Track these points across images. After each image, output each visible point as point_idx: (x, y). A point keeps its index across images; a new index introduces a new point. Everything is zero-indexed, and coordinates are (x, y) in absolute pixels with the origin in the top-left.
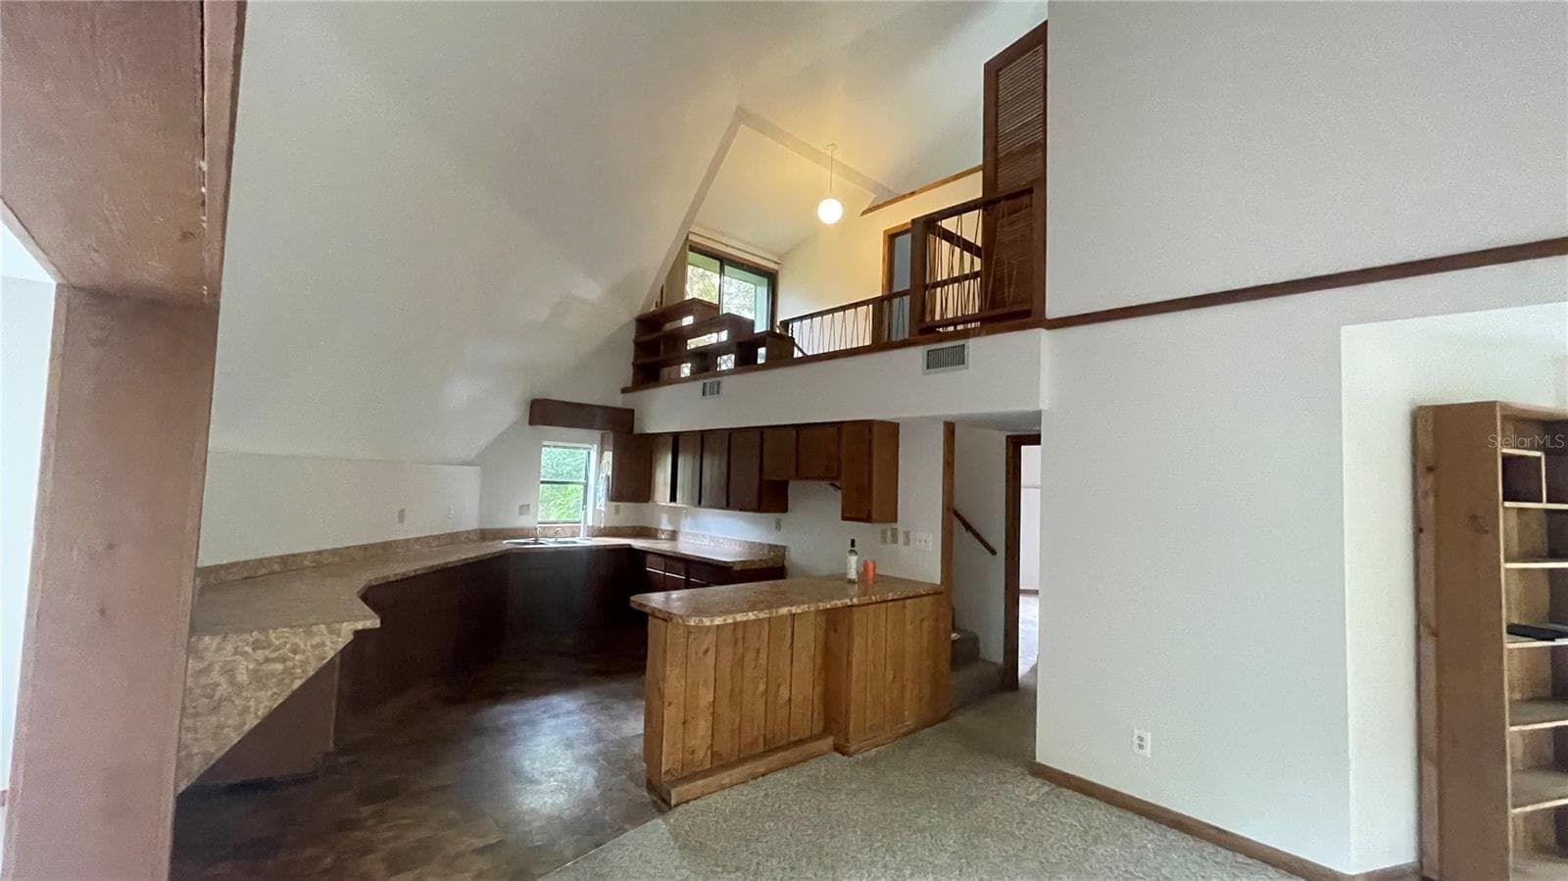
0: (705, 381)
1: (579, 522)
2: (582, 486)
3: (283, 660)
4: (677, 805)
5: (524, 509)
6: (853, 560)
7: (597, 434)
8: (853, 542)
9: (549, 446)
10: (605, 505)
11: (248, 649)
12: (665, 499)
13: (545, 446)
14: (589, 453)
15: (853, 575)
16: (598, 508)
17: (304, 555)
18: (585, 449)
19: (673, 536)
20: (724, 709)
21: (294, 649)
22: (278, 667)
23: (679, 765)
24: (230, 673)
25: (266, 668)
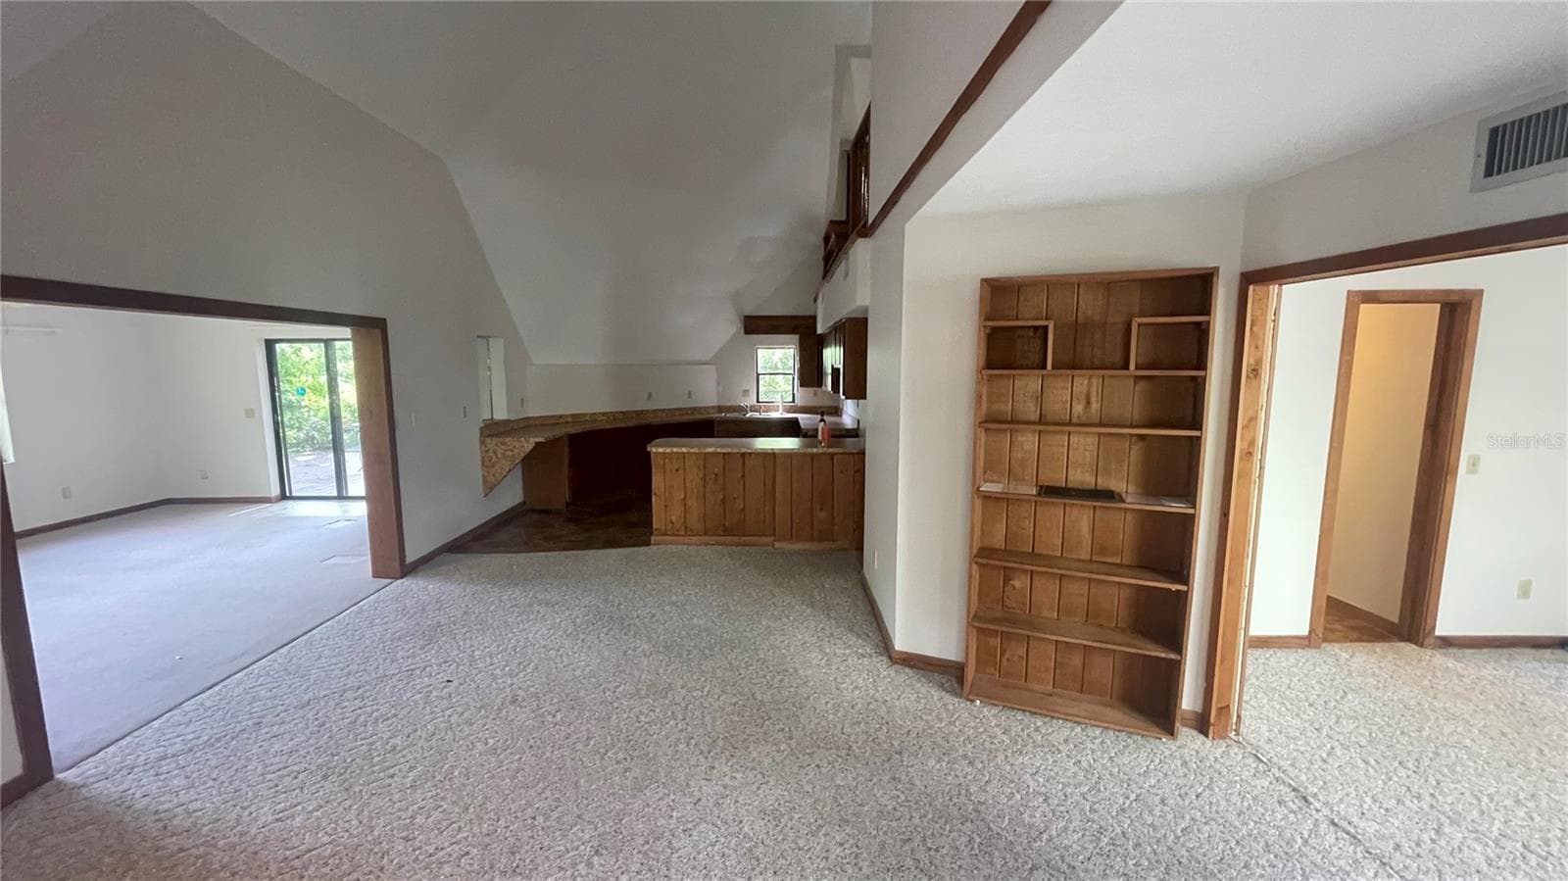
2: (790, 376)
3: (512, 451)
5: (746, 393)
7: (796, 337)
10: (798, 390)
11: (500, 445)
13: (760, 348)
17: (585, 415)
20: (692, 503)
21: (514, 447)
22: (510, 453)
23: (663, 528)
24: (495, 453)
25: (507, 453)
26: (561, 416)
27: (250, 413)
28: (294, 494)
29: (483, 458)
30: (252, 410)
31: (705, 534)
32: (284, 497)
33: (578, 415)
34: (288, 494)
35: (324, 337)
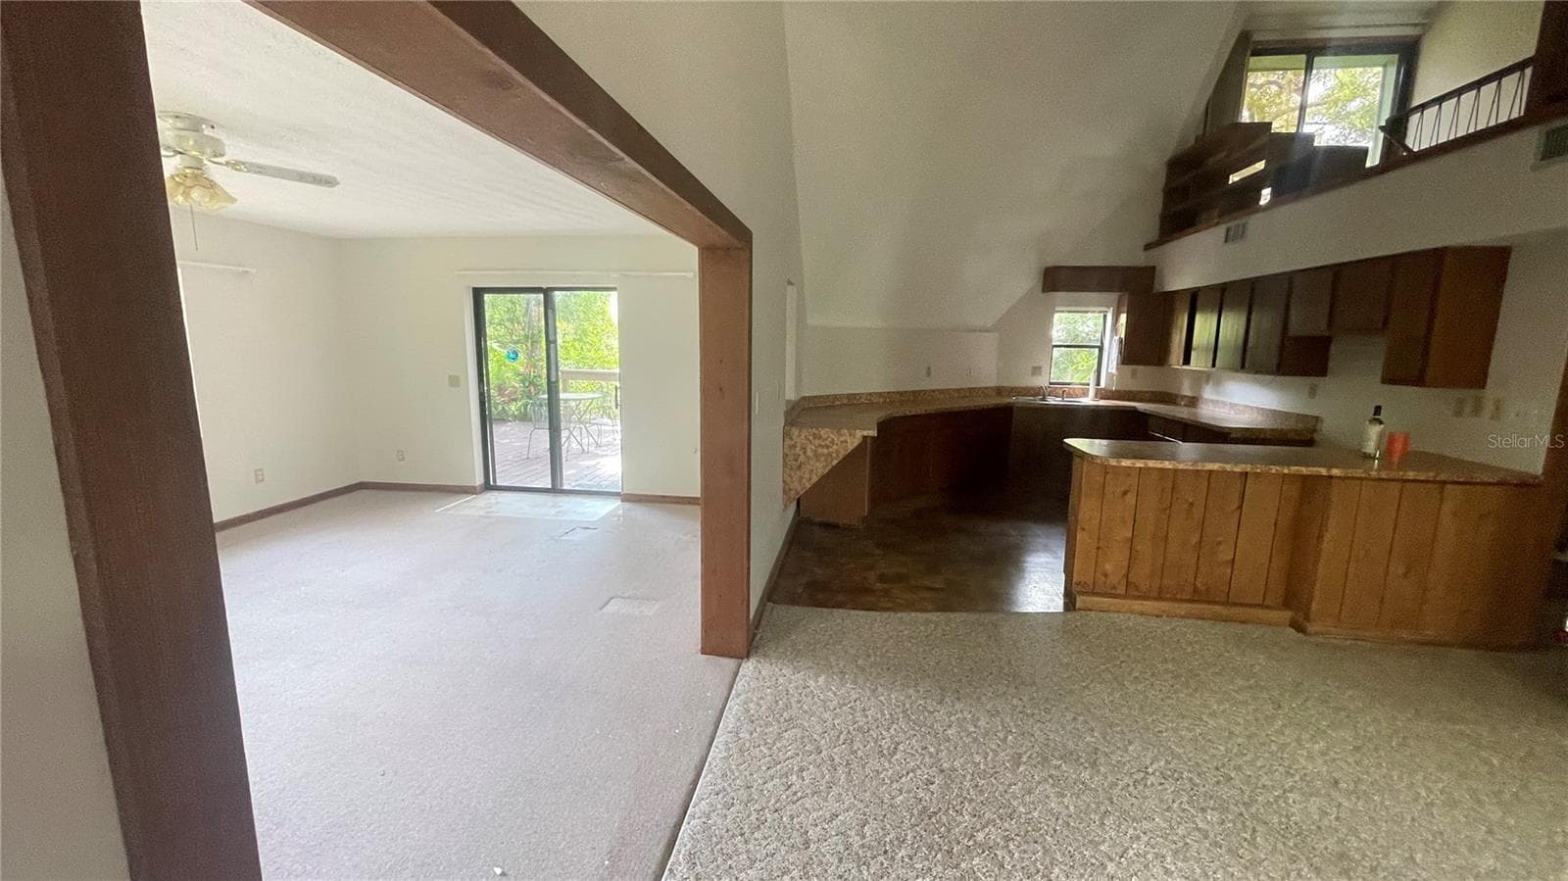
0: (1229, 225)
1: (1088, 385)
2: (1097, 350)
3: (828, 447)
4: (1080, 609)
5: (1037, 370)
6: (1374, 431)
7: (1113, 296)
8: (1378, 410)
9: (1062, 312)
10: (1117, 369)
11: (811, 438)
12: (1178, 361)
13: (1058, 312)
14: (1105, 316)
15: (1371, 447)
16: (1110, 371)
18: (1100, 312)
19: (1193, 402)
20: (1144, 547)
21: (833, 442)
22: (825, 451)
23: (1090, 582)
24: (804, 449)
25: (820, 450)
26: (835, 397)
27: (454, 381)
28: (498, 484)
29: (785, 456)
30: (457, 378)
31: (1159, 598)
32: (488, 486)
33: (854, 396)
34: (492, 483)
35: (544, 287)
